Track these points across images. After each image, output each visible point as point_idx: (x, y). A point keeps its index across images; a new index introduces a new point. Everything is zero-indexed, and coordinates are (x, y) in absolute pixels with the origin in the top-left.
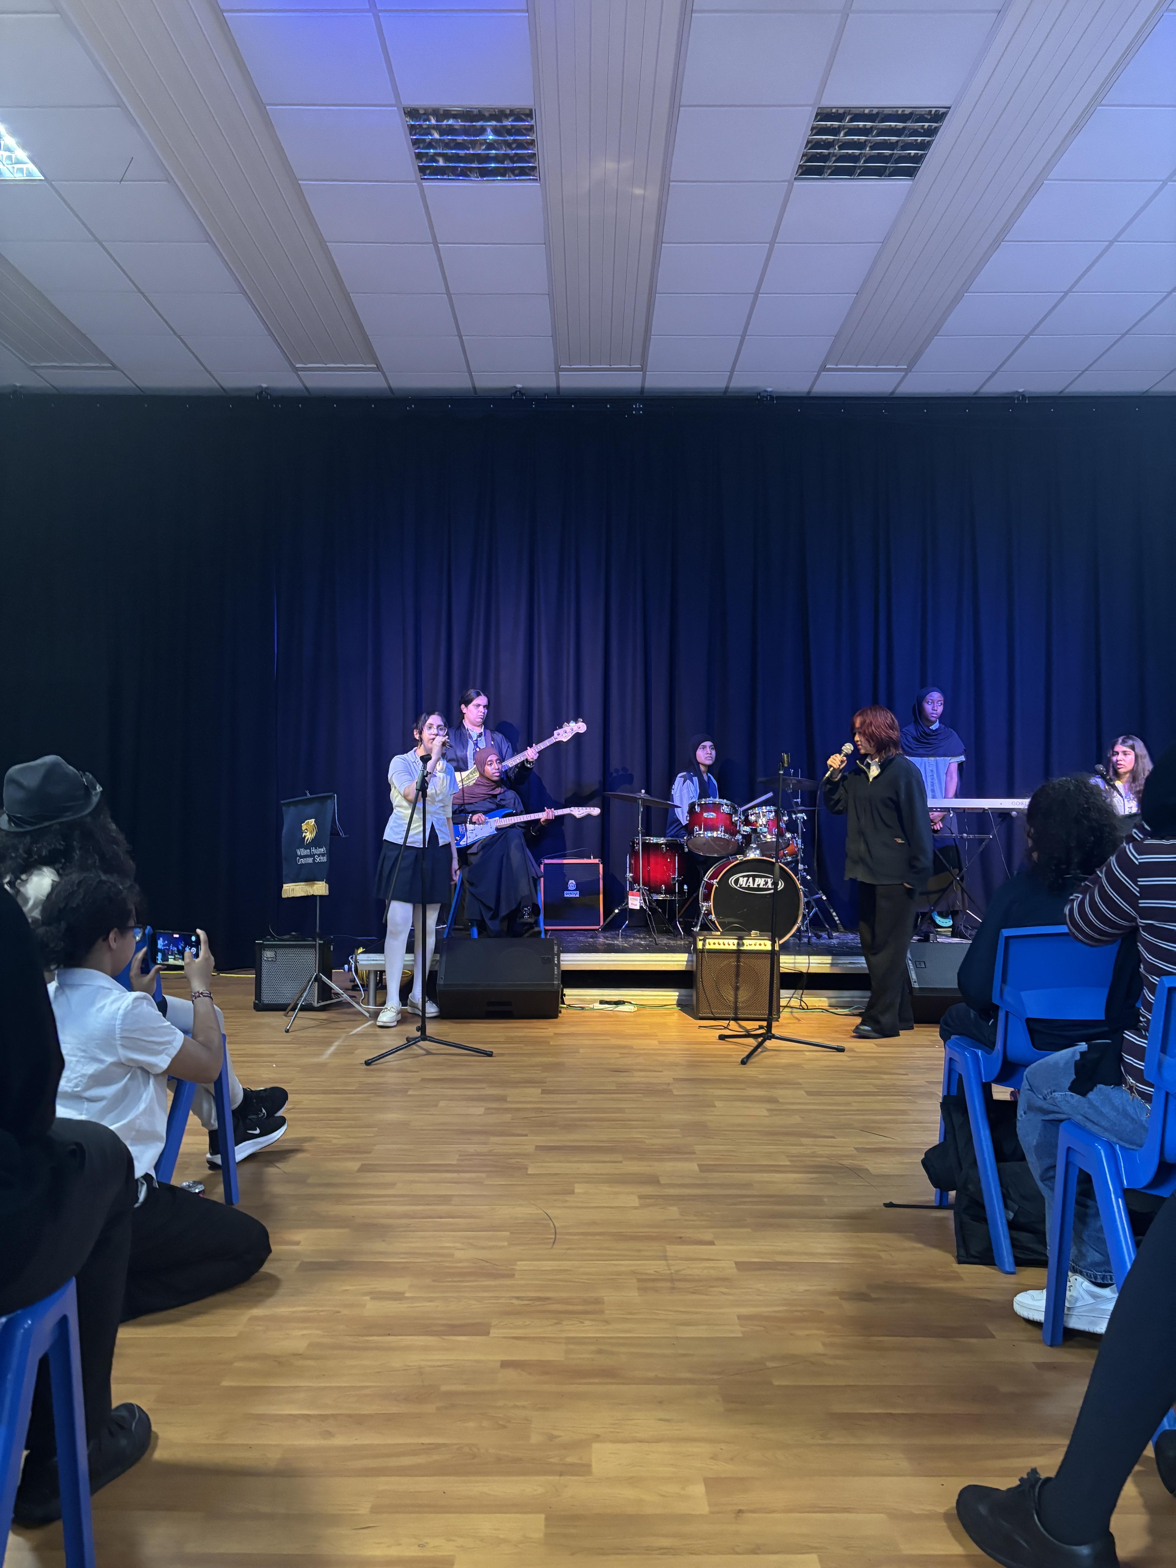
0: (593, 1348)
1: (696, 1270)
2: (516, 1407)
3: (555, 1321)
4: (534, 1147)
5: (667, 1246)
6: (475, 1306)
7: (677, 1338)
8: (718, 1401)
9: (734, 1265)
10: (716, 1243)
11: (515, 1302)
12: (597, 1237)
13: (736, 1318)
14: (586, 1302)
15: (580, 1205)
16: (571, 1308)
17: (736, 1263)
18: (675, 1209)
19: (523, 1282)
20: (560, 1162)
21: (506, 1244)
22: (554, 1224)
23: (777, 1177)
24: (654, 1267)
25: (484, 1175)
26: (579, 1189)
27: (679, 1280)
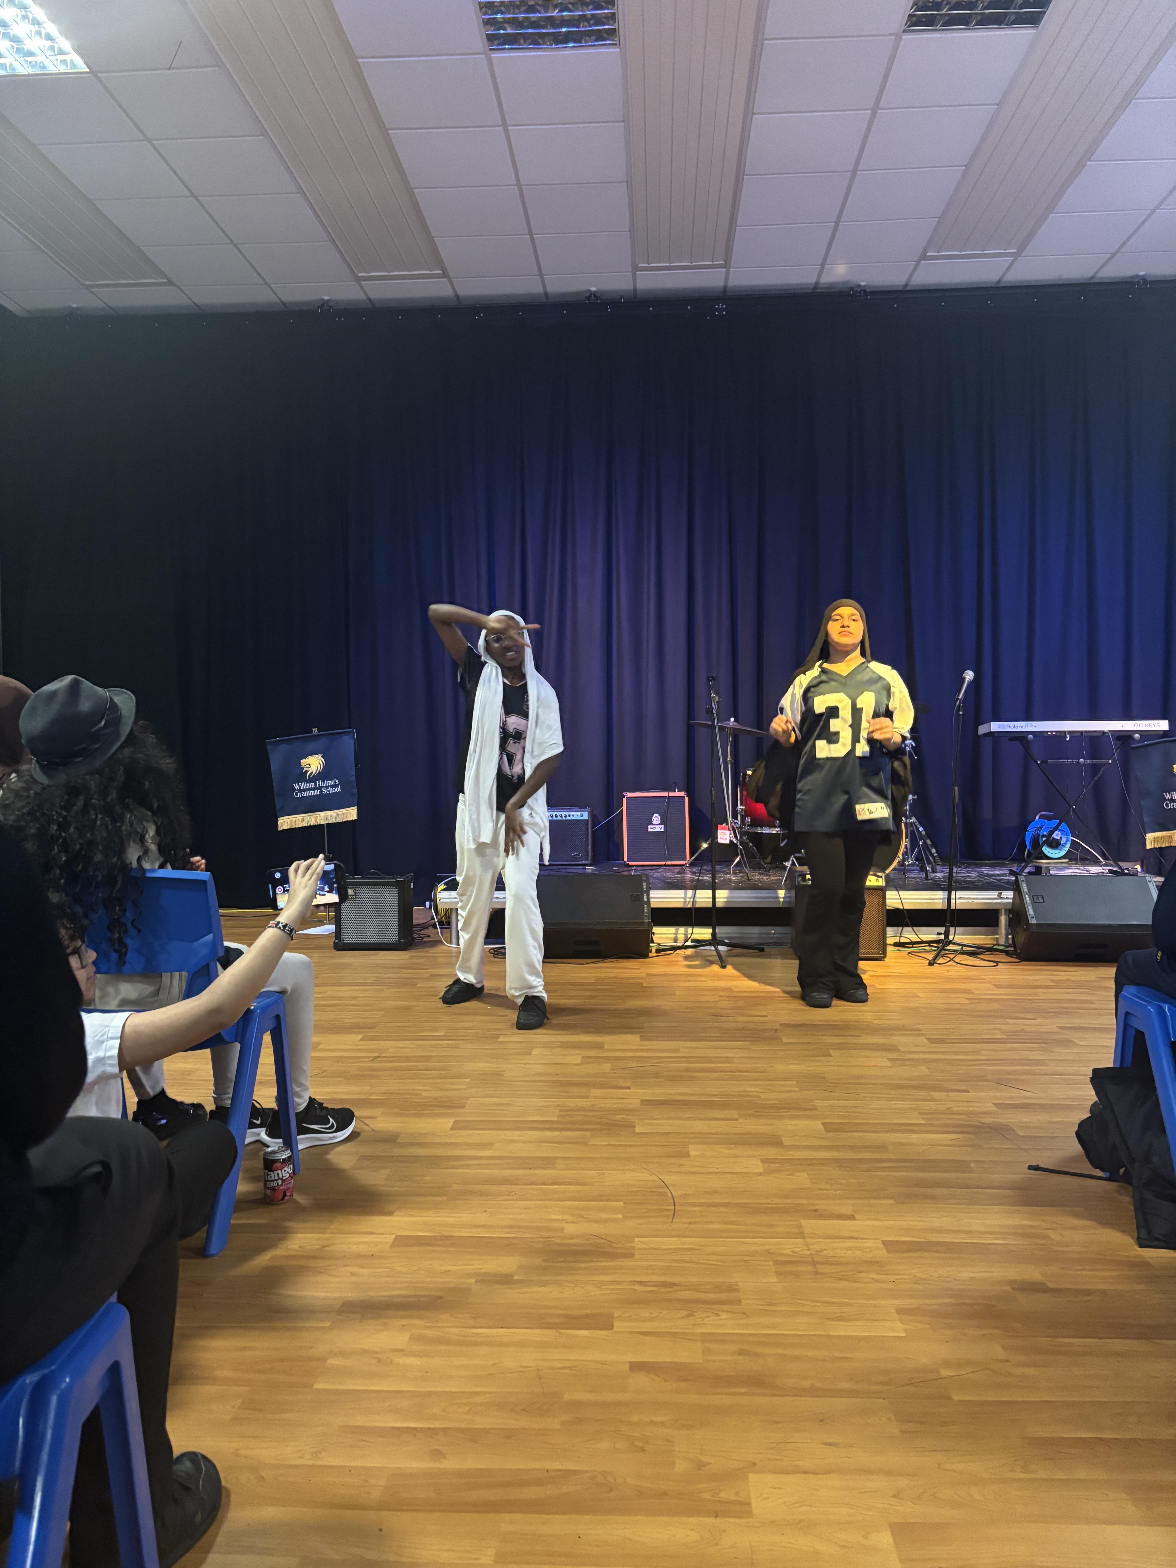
0: (733, 1347)
1: (840, 1249)
2: (652, 1423)
3: (685, 1313)
4: (639, 1101)
5: (802, 1221)
6: (593, 1293)
7: (829, 1336)
8: (889, 1419)
9: (882, 1246)
10: (857, 1217)
11: (638, 1287)
12: (722, 1209)
13: (894, 1311)
14: (719, 1288)
15: (698, 1170)
16: (702, 1296)
17: (884, 1242)
18: (804, 1175)
19: (644, 1263)
20: (668, 1118)
21: (620, 1216)
22: (671, 1193)
23: (913, 1137)
24: (791, 1247)
25: (588, 1134)
26: (694, 1150)
27: (822, 1263)
